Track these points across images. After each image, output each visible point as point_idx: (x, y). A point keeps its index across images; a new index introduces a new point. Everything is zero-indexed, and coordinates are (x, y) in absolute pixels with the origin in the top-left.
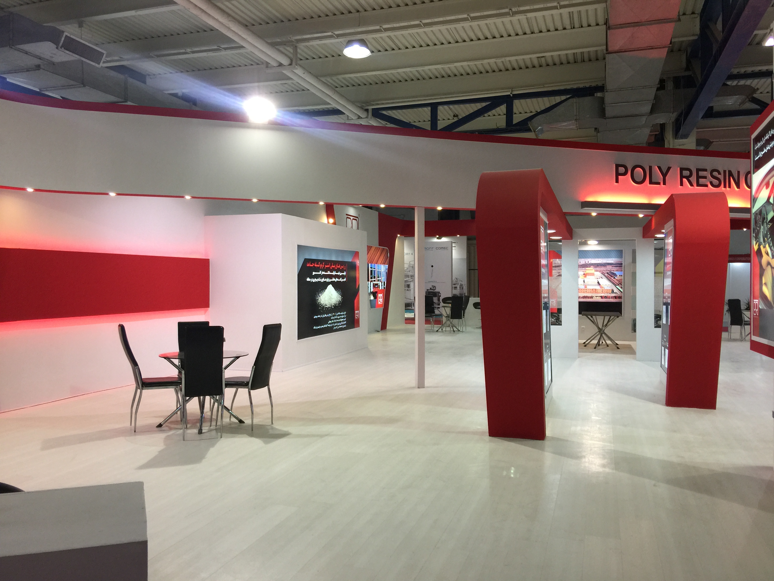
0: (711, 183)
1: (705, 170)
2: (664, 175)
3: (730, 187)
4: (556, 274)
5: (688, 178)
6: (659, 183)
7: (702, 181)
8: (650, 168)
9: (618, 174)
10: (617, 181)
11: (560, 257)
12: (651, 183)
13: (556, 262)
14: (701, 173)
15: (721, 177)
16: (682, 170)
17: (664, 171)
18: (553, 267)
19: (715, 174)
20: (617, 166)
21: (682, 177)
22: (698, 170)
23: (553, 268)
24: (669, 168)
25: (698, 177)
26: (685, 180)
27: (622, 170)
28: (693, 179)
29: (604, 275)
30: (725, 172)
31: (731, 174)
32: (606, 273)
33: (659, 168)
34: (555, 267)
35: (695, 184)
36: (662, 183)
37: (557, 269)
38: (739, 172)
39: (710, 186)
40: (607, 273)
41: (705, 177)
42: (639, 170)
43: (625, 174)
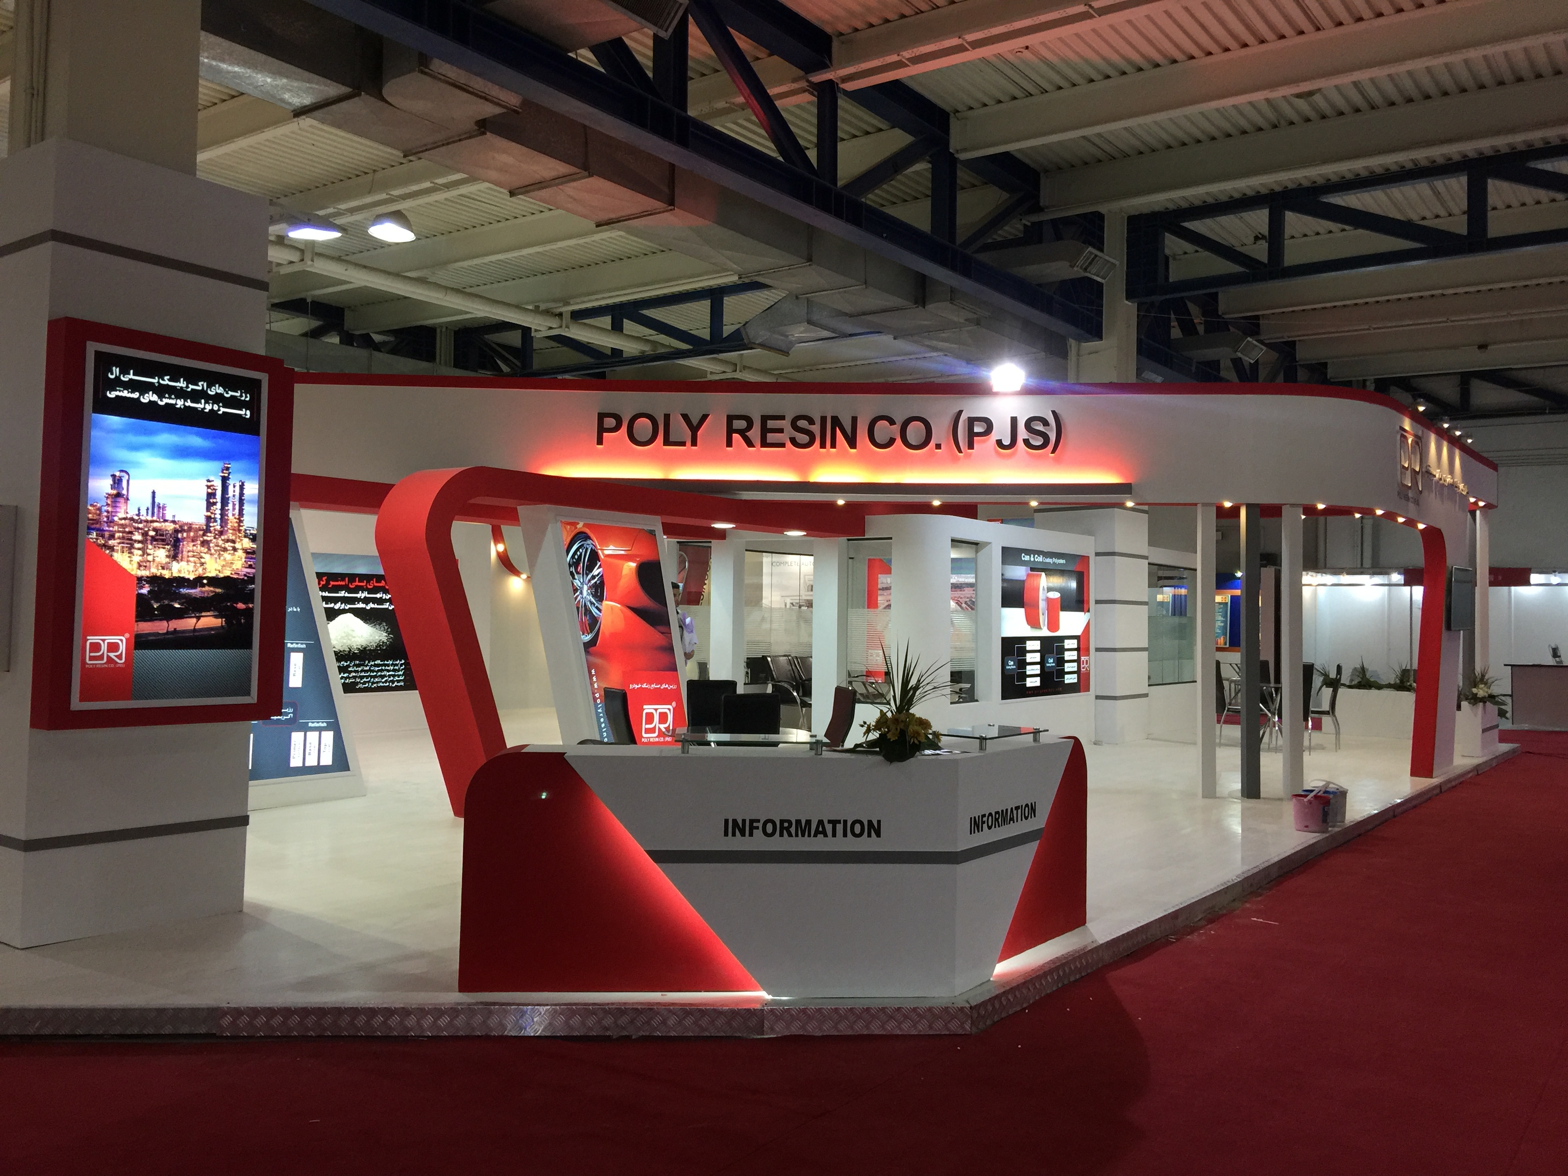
0: (793, 441)
1: (782, 418)
2: (694, 430)
3: (833, 446)
4: (883, 604)
5: (742, 433)
6: (683, 444)
7: (771, 437)
8: (667, 417)
9: (602, 430)
10: (600, 441)
11: (888, 571)
12: (667, 442)
13: (884, 581)
14: (771, 424)
15: (816, 429)
16: (730, 419)
17: (695, 422)
18: (880, 589)
19: (803, 423)
20: (601, 417)
21: (730, 431)
22: (765, 419)
23: (880, 592)
24: (705, 417)
25: (765, 431)
26: (736, 437)
27: (610, 422)
28: (755, 434)
29: (960, 606)
30: (823, 419)
31: (836, 421)
32: (963, 603)
33: (685, 417)
34: (883, 589)
35: (757, 441)
36: (689, 443)
37: (885, 593)
38: (854, 420)
39: (789, 444)
40: (966, 603)
41: (781, 431)
42: (644, 422)
43: (616, 429)
